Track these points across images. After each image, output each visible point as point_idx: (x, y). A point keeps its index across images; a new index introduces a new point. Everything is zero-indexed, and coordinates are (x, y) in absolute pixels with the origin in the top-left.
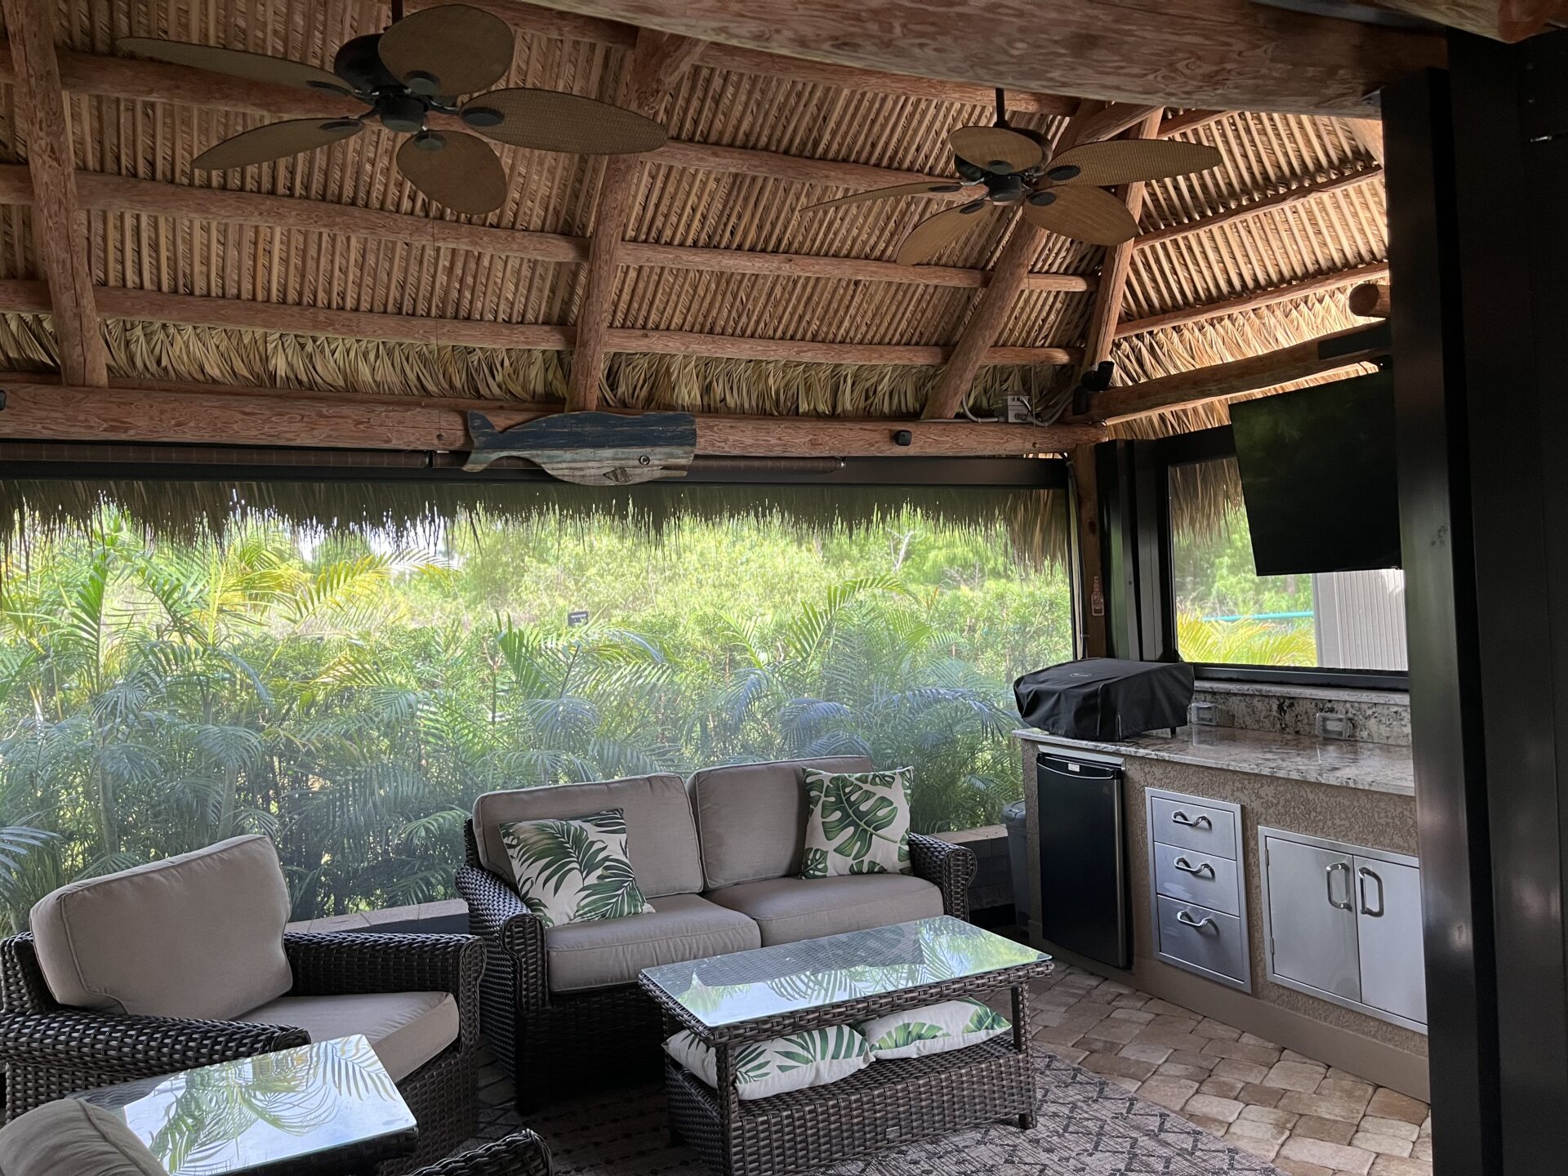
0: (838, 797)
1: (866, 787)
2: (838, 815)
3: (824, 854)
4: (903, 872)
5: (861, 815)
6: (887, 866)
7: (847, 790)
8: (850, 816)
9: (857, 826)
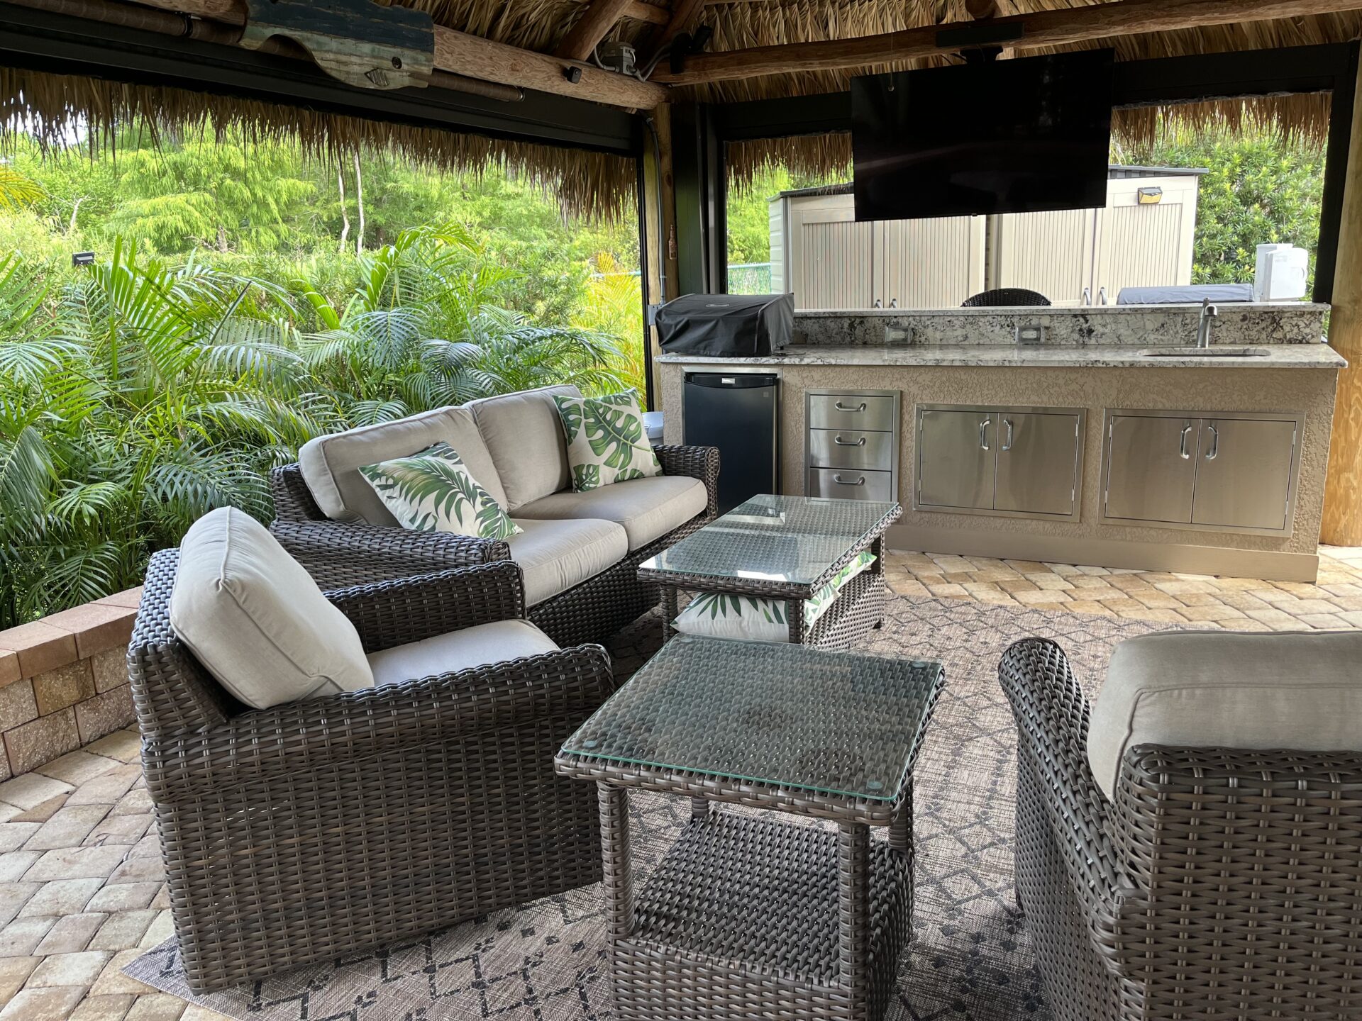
0: (596, 418)
1: (614, 407)
2: (600, 433)
3: (596, 468)
4: (658, 474)
5: (619, 431)
6: (646, 472)
7: (601, 411)
8: (610, 433)
9: (618, 441)
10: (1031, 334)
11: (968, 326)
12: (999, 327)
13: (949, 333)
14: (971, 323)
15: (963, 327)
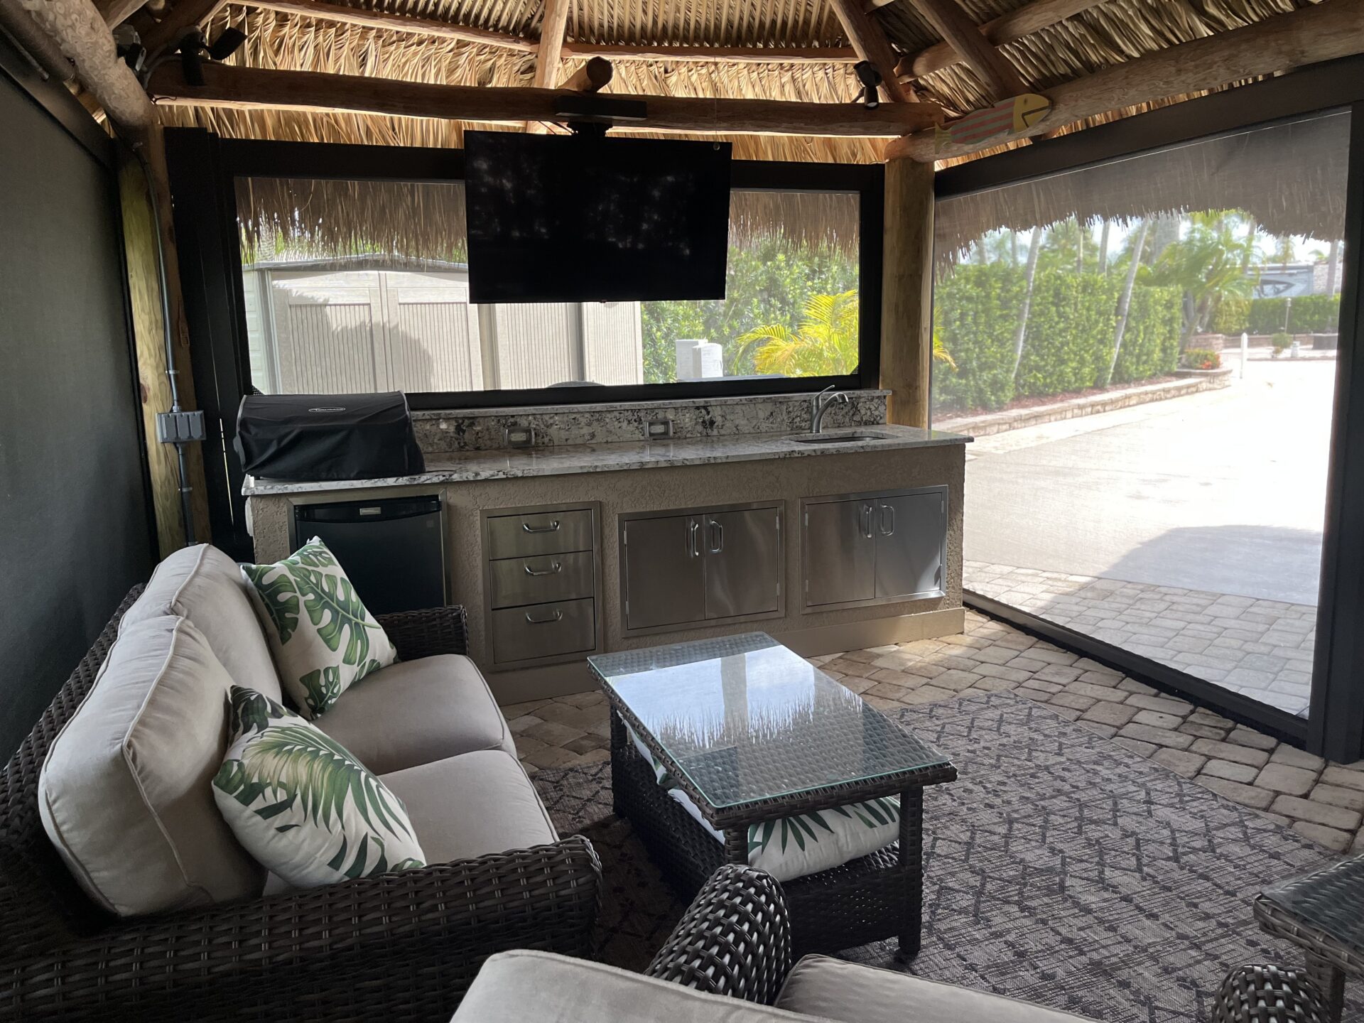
0: (314, 591)
1: (322, 570)
2: (327, 614)
3: (334, 671)
4: (395, 660)
5: (345, 607)
6: (382, 662)
7: (313, 579)
8: (337, 612)
10: (659, 429)
11: (595, 423)
12: (626, 422)
13: (575, 431)
14: (598, 420)
15: (589, 424)
